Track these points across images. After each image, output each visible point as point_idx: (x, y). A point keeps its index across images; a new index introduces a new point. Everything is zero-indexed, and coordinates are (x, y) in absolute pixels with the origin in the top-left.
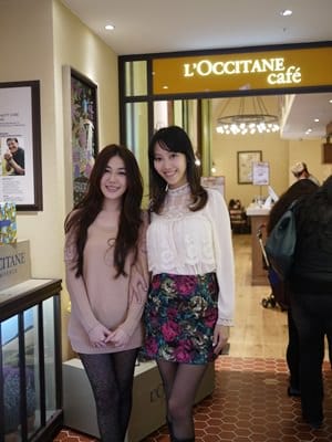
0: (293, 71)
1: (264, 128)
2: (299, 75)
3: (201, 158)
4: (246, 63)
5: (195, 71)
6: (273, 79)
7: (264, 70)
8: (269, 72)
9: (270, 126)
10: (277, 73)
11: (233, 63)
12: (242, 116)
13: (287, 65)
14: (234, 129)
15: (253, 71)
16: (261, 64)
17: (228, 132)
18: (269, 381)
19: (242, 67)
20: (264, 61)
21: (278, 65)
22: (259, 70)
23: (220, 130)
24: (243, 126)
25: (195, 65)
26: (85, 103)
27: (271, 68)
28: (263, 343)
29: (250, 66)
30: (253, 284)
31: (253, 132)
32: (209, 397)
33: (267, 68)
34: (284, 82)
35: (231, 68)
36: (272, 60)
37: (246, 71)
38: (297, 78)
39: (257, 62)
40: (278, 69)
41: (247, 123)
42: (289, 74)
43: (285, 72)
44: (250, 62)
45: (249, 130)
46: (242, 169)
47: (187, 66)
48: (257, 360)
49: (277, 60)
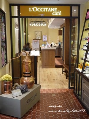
0: (59, 12)
1: (42, 25)
2: (61, 13)
3: (26, 33)
4: (47, 9)
5: (32, 10)
6: (54, 14)
7: (52, 11)
8: (53, 12)
9: (44, 24)
10: (55, 12)
11: (43, 8)
12: (37, 21)
13: (58, 10)
14: (34, 25)
15: (48, 11)
16: (51, 9)
17: (32, 26)
18: (53, 95)
19: (45, 10)
20: (52, 9)
21: (55, 10)
22: (50, 11)
23: (30, 25)
24: (37, 24)
25: (32, 8)
26: (3, 18)
27: (53, 11)
28: (49, 85)
29: (48, 10)
30: (43, 68)
31: (39, 26)
32: (39, 101)
33: (52, 10)
34: (57, 15)
35: (42, 10)
36: (54, 8)
37: (47, 11)
38: (60, 14)
39: (50, 9)
40: (55, 11)
41: (38, 23)
42: (58, 13)
43: (57, 12)
44: (48, 8)
45: (38, 25)
46: (36, 36)
47: (30, 8)
48: (49, 89)
49: (55, 9)
